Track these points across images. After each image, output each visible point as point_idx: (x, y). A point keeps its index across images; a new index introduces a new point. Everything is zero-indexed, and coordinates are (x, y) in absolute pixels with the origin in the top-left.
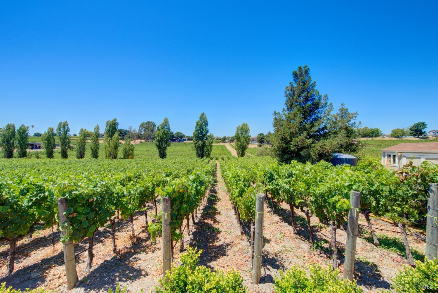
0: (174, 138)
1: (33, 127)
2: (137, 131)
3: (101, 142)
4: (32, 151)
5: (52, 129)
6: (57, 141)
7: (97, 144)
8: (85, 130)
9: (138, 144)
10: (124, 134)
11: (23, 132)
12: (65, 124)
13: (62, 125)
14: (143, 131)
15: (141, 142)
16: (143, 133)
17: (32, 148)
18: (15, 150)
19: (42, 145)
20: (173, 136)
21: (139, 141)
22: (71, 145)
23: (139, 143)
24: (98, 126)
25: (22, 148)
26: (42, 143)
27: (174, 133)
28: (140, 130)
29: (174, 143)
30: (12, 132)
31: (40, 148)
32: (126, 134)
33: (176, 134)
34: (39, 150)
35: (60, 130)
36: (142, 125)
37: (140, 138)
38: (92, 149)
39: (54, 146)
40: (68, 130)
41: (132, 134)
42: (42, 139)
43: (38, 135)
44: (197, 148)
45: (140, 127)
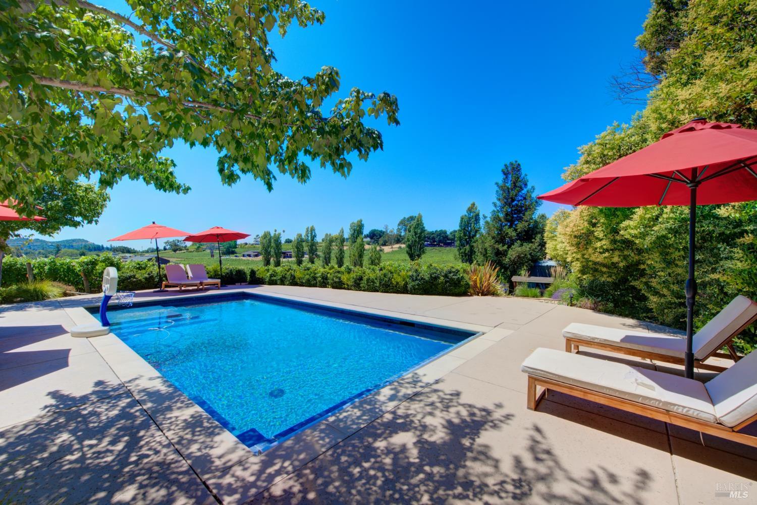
0: (448, 239)
1: (284, 231)
2: (395, 232)
3: (345, 248)
4: (284, 260)
5: (301, 235)
6: (306, 249)
7: (341, 251)
8: (330, 235)
9: (396, 251)
10: (379, 237)
11: (277, 240)
12: (313, 230)
13: (309, 230)
14: (402, 231)
15: (400, 248)
16: (402, 234)
17: (284, 257)
18: (272, 259)
19: (293, 254)
20: (446, 237)
21: (397, 246)
22: (318, 253)
23: (397, 249)
24: (342, 229)
25: (277, 257)
26: (292, 250)
27: (448, 233)
28: (399, 230)
29: (448, 248)
30: (269, 240)
31: (291, 257)
32: (381, 237)
33: (451, 233)
34: (290, 259)
35: (308, 236)
36: (402, 223)
37: (400, 242)
38: (337, 258)
39: (303, 254)
40: (315, 236)
41: (389, 237)
42: (292, 246)
43: (288, 241)
44: (462, 256)
45: (399, 225)
